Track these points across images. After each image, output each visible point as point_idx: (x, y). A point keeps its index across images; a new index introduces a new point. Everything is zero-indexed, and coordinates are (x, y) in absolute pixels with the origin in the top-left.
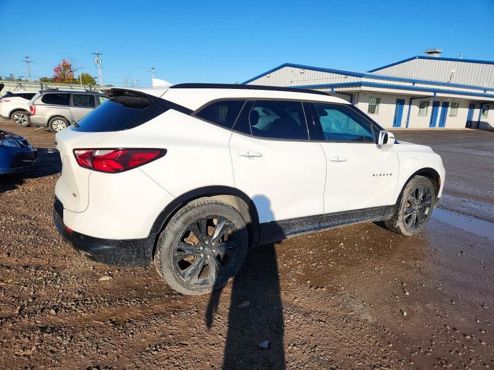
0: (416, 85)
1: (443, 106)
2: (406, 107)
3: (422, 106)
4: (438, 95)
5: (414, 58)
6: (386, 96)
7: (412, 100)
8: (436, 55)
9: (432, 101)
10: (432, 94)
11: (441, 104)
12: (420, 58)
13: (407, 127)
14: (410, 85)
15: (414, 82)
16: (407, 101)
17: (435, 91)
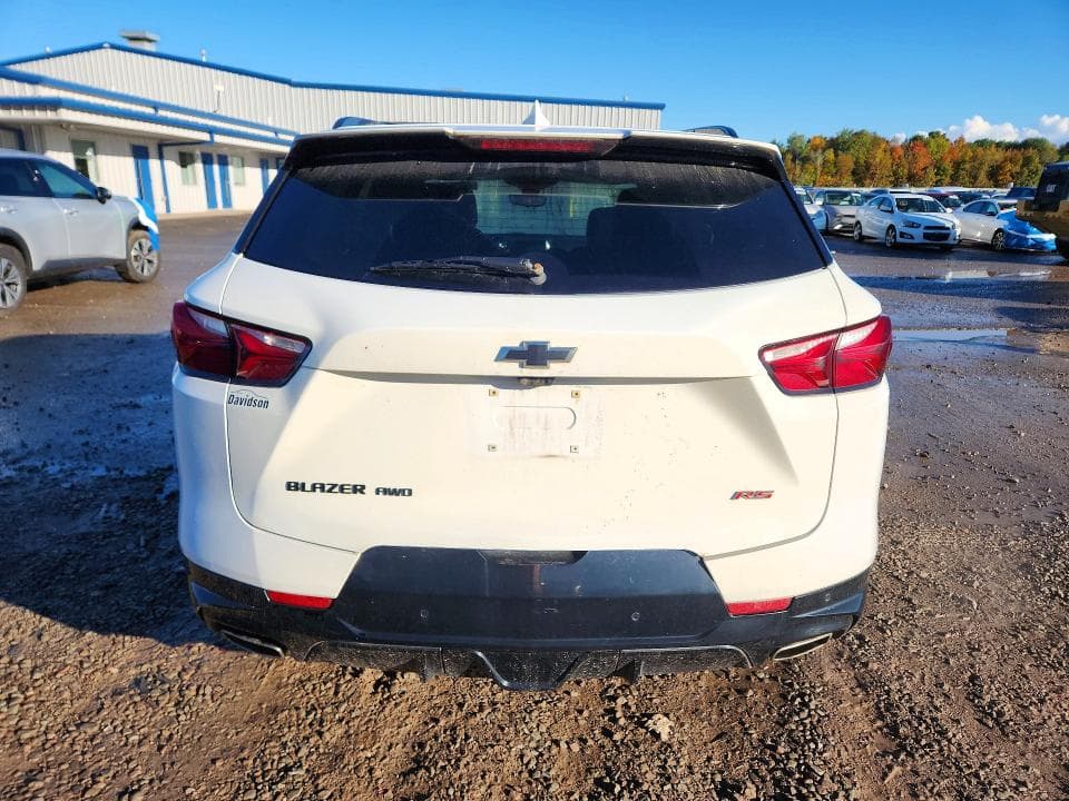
0: (162, 113)
1: (220, 164)
2: (154, 164)
3: (185, 160)
4: (218, 138)
5: (100, 47)
6: (106, 136)
7: (163, 146)
8: (147, 47)
9: (198, 152)
10: (205, 137)
11: (215, 159)
12: (113, 47)
13: (168, 210)
14: (150, 111)
15: (156, 106)
16: (153, 150)
17: (211, 131)
